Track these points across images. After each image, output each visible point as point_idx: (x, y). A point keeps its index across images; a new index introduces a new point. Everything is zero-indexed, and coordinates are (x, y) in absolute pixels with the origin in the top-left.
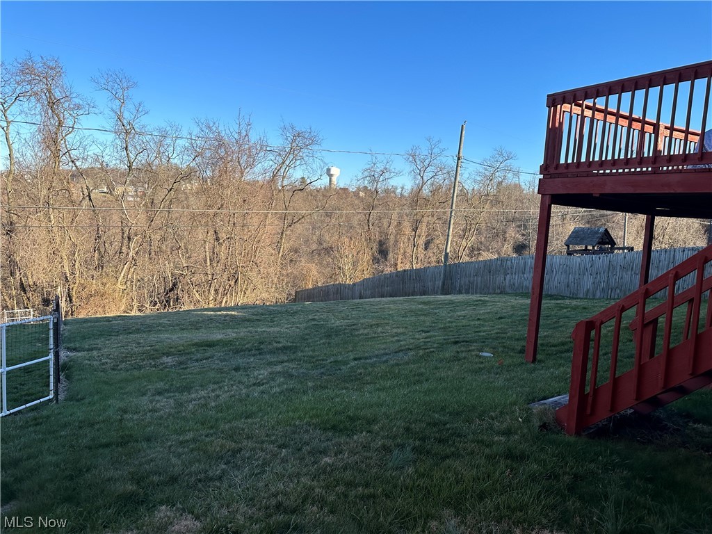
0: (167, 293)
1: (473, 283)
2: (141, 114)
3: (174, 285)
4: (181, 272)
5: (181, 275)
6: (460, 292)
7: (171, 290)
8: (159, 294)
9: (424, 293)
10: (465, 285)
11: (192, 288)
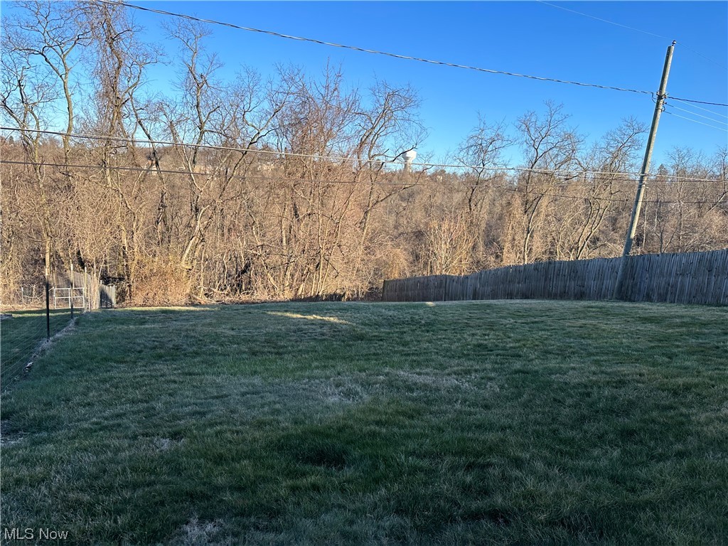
0: (239, 276)
1: (674, 286)
2: (215, 67)
3: (247, 266)
4: (255, 252)
5: (255, 255)
6: (648, 298)
7: (244, 272)
8: (230, 276)
9: (581, 296)
10: (659, 288)
11: (266, 271)
